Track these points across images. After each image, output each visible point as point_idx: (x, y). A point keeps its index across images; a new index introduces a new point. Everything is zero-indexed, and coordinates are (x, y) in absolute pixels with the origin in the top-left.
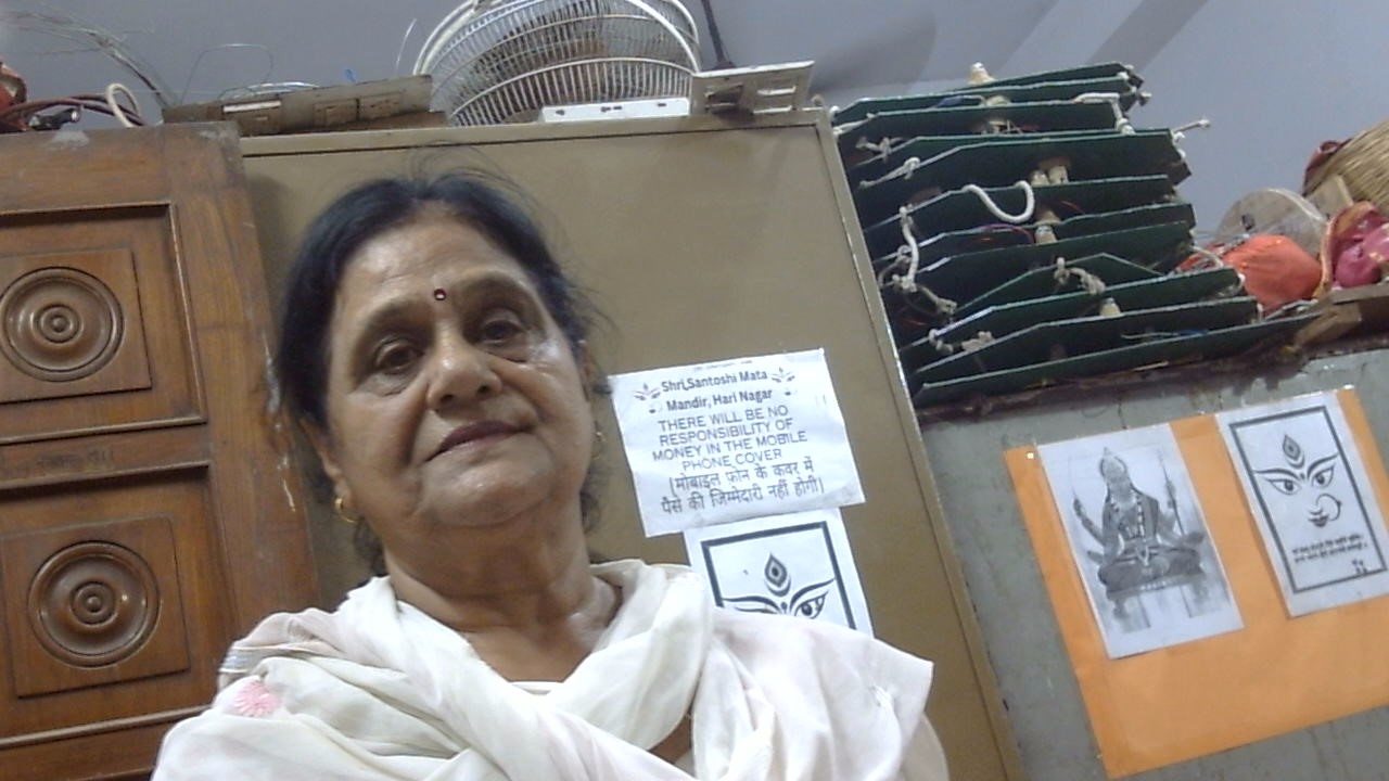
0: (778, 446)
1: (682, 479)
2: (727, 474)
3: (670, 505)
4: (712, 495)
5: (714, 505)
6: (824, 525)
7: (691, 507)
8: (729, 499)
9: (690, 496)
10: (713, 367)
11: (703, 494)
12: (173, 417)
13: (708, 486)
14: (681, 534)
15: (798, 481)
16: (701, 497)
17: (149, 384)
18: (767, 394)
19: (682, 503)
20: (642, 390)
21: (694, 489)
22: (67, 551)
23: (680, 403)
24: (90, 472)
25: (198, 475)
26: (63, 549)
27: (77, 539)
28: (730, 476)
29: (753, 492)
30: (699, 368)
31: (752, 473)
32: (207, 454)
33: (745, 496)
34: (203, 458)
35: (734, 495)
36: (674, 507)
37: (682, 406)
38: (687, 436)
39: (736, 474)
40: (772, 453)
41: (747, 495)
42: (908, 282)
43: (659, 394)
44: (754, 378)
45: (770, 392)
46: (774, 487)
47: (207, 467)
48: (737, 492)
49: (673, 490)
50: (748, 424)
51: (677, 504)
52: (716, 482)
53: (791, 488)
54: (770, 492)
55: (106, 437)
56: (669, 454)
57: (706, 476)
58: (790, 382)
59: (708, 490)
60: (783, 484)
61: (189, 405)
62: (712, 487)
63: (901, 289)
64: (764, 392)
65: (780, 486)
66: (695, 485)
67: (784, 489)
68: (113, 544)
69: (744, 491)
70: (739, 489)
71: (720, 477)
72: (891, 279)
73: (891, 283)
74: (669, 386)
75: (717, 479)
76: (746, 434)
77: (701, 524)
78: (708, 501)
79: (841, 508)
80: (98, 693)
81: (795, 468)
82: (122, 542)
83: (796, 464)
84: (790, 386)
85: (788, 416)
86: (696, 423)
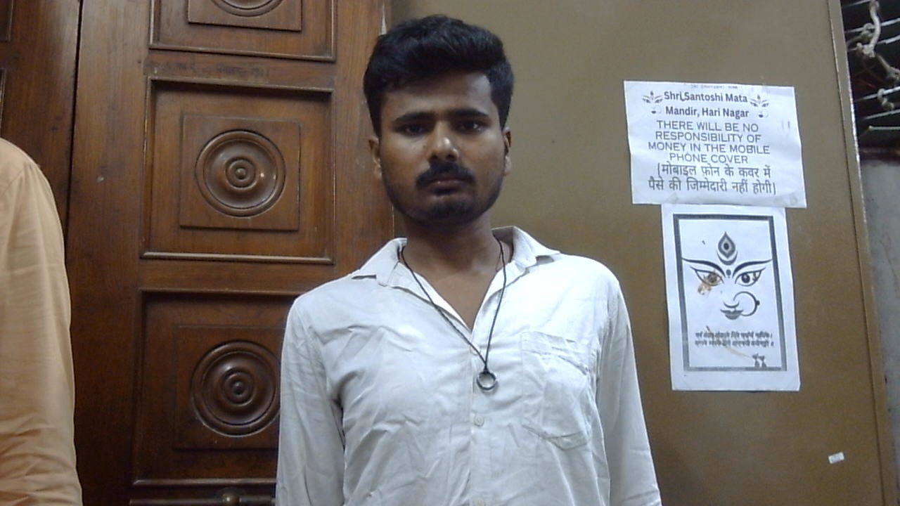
0: (746, 154)
1: (667, 166)
2: (702, 167)
3: (655, 183)
4: (688, 182)
5: (688, 189)
6: (771, 219)
7: (671, 187)
8: (701, 187)
9: (671, 179)
10: (705, 86)
11: (681, 179)
12: (313, 55)
13: (687, 174)
14: (660, 206)
15: (757, 182)
16: (680, 182)
17: (300, 29)
18: (744, 114)
19: (664, 183)
20: (650, 95)
21: (676, 175)
22: (228, 134)
23: (677, 109)
24: (251, 82)
25: (323, 98)
26: (226, 132)
27: (236, 127)
28: (704, 170)
29: (720, 184)
30: (695, 86)
31: (722, 171)
32: (332, 84)
33: (713, 187)
34: (328, 86)
35: (706, 184)
36: (657, 185)
37: (677, 112)
38: (677, 135)
39: (710, 169)
40: (740, 158)
41: (715, 186)
42: (869, 50)
43: (661, 100)
44: (736, 100)
45: (747, 112)
46: (737, 183)
47: (329, 94)
48: (708, 182)
49: (659, 174)
50: (726, 133)
51: (660, 183)
52: (694, 172)
53: (750, 187)
54: (734, 187)
55: (266, 60)
56: (661, 146)
57: (686, 167)
58: (764, 108)
59: (685, 177)
60: (744, 183)
61: (325, 46)
62: (689, 175)
63: (863, 54)
64: (743, 112)
65: (743, 184)
66: (677, 172)
67: (745, 186)
68: (260, 135)
69: (714, 183)
70: (709, 180)
71: (697, 169)
72: (855, 46)
73: (855, 49)
74: (669, 96)
75: (695, 170)
76: (723, 141)
77: (676, 201)
78: (684, 185)
79: (787, 209)
80: (234, 234)
81: (756, 173)
82: (267, 135)
83: (757, 169)
84: (764, 111)
85: (757, 133)
86: (686, 126)
